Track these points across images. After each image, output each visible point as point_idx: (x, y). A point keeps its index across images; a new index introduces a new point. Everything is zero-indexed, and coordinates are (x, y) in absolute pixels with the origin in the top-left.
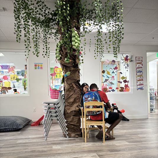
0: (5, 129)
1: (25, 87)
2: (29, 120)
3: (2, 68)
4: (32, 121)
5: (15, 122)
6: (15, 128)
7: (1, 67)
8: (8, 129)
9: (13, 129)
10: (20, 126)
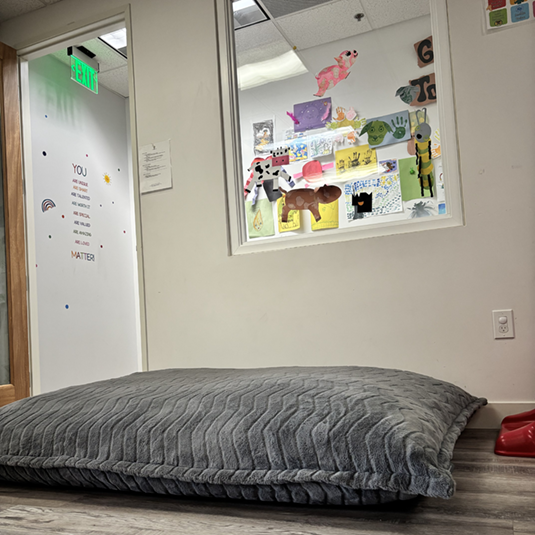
0: (285, 485)
1: (426, 172)
2: (474, 400)
3: (297, 122)
4: (492, 412)
5: (368, 425)
6: (378, 491)
7: (293, 122)
8: (314, 494)
9: (359, 492)
10: (423, 472)
